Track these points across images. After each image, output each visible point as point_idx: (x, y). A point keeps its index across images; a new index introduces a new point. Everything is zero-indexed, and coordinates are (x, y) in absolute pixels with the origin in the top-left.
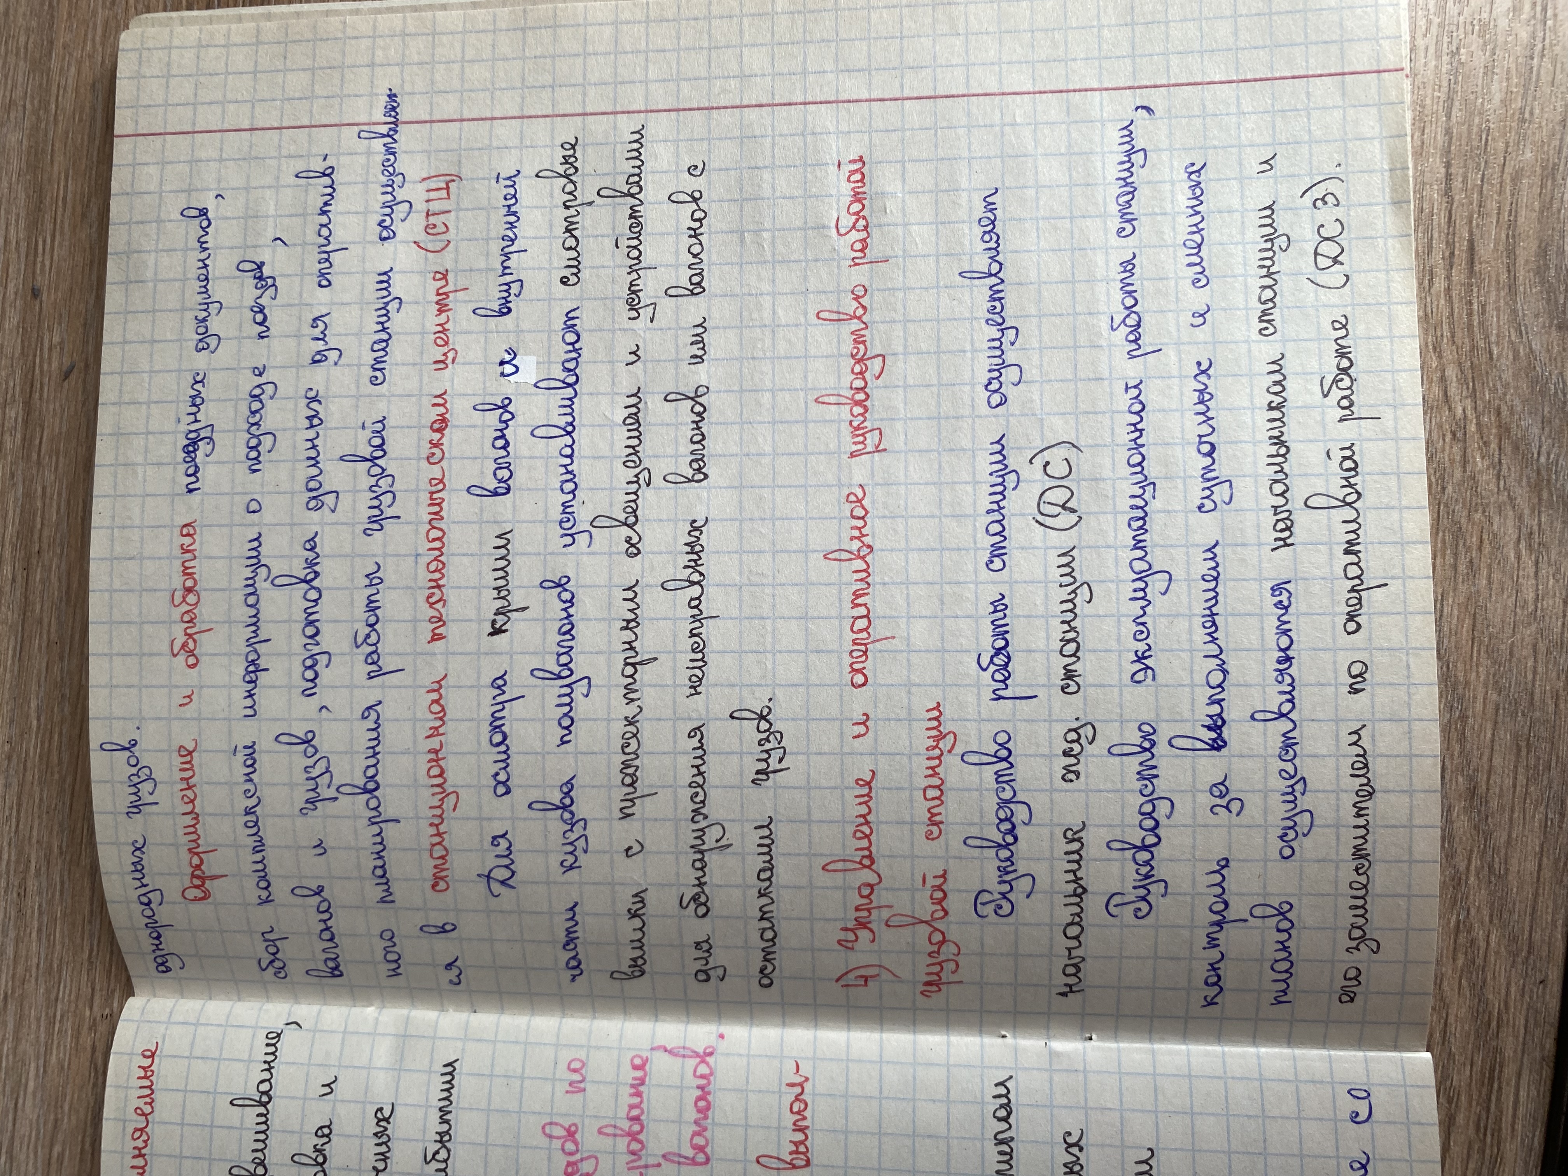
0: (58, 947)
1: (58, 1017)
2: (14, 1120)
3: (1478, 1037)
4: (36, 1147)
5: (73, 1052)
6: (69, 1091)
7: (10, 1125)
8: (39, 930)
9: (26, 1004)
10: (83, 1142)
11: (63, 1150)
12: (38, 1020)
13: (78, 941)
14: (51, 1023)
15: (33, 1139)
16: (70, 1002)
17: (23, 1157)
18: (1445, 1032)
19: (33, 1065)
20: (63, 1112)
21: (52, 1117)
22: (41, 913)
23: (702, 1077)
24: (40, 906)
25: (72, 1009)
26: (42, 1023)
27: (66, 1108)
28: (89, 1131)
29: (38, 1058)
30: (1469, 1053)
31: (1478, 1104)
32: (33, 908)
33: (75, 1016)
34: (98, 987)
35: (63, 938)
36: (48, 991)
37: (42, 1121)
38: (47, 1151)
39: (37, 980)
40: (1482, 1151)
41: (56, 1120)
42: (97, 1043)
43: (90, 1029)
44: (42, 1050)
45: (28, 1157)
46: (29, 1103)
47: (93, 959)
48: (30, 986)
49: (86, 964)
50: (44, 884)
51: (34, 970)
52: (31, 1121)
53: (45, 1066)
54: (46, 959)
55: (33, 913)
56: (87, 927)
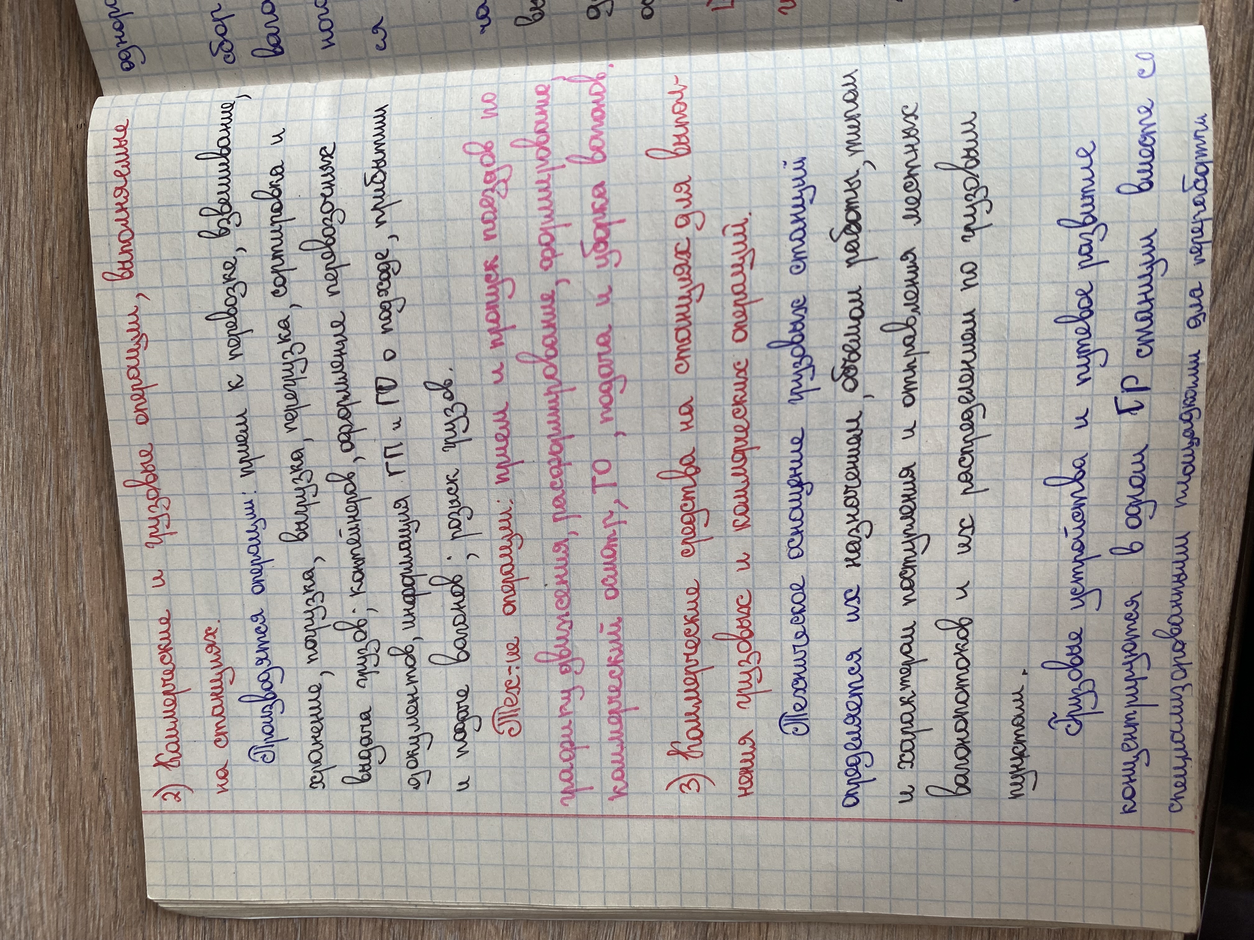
0: (34, 71)
1: (39, 132)
2: (9, 224)
3: (1238, 23)
4: (30, 246)
5: (55, 160)
6: (54, 194)
7: (6, 229)
8: (16, 58)
9: (10, 124)
10: (70, 237)
11: (54, 245)
12: (22, 136)
13: (51, 63)
14: (33, 138)
15: (26, 239)
16: (48, 117)
17: (19, 256)
18: (1212, 20)
19: (21, 176)
20: (50, 212)
21: (41, 218)
22: (16, 43)
23: (597, 94)
24: (15, 36)
25: (51, 123)
26: (26, 138)
27: (53, 209)
28: (75, 226)
29: (25, 169)
30: (1232, 36)
31: (1239, 77)
32: (9, 39)
33: (54, 129)
34: (71, 101)
35: (37, 62)
36: (28, 110)
37: (33, 222)
38: (39, 247)
39: (18, 102)
40: (1241, 116)
41: (45, 221)
42: (75, 151)
43: (68, 138)
44: (28, 161)
45: (23, 255)
46: (20, 209)
47: (66, 78)
48: (13, 107)
49: (59, 83)
50: (17, 17)
51: (14, 93)
52: (23, 223)
53: (31, 176)
54: (24, 82)
55: (9, 43)
56: (57, 50)
